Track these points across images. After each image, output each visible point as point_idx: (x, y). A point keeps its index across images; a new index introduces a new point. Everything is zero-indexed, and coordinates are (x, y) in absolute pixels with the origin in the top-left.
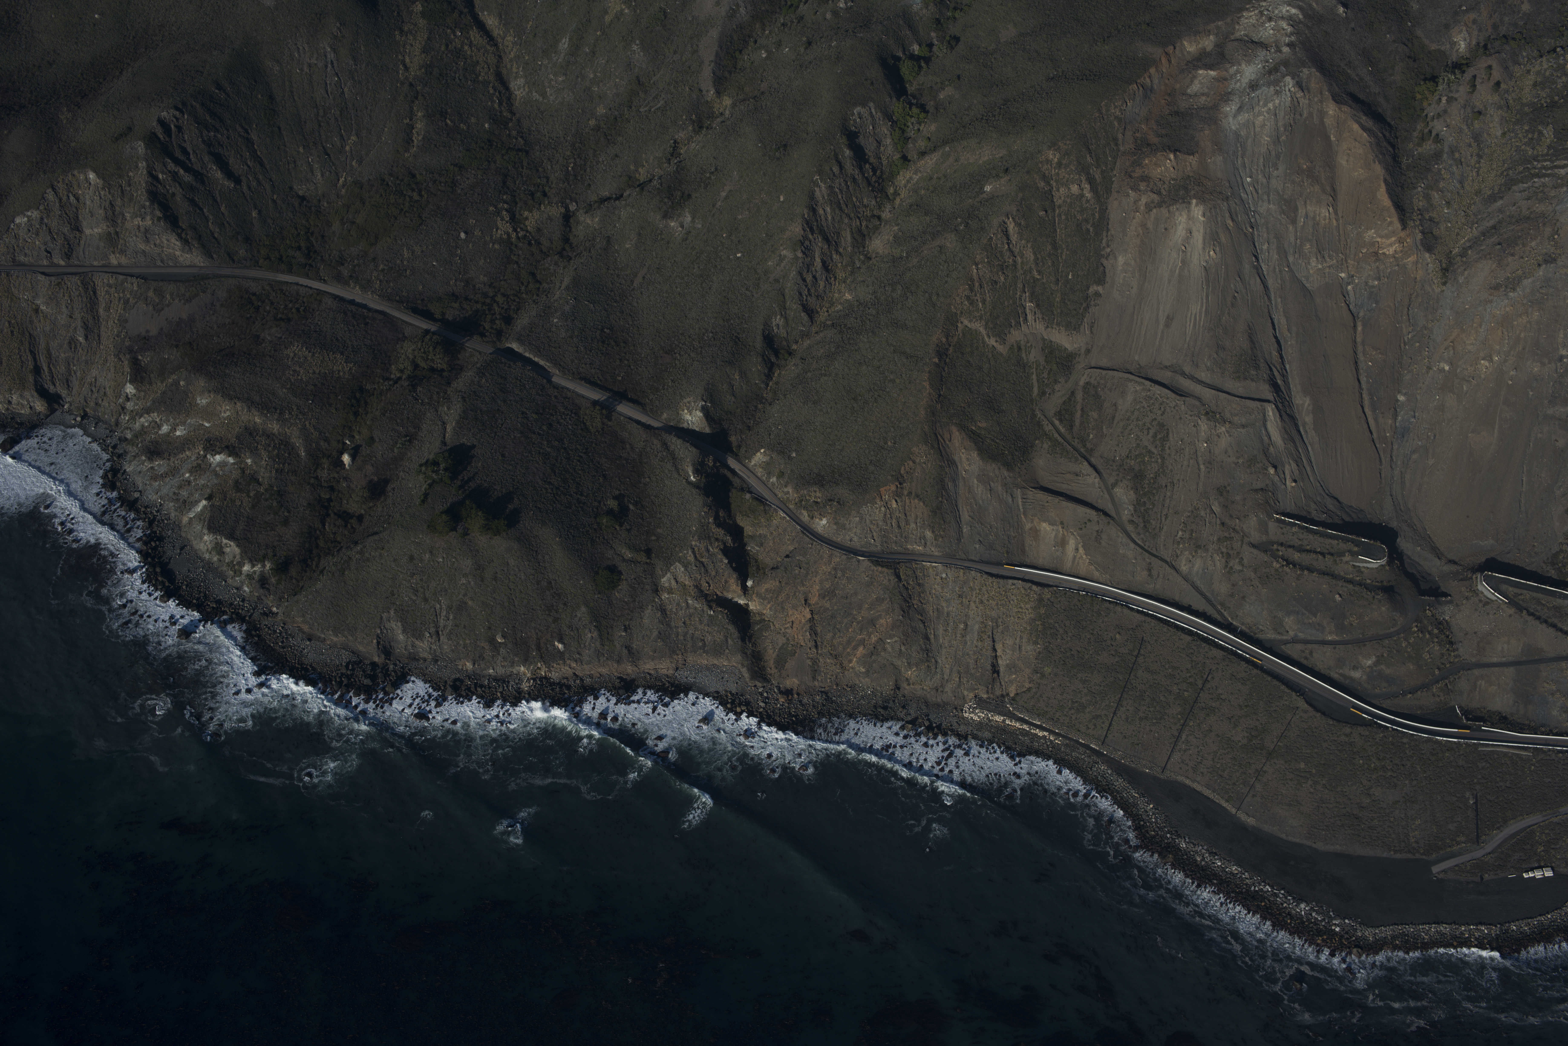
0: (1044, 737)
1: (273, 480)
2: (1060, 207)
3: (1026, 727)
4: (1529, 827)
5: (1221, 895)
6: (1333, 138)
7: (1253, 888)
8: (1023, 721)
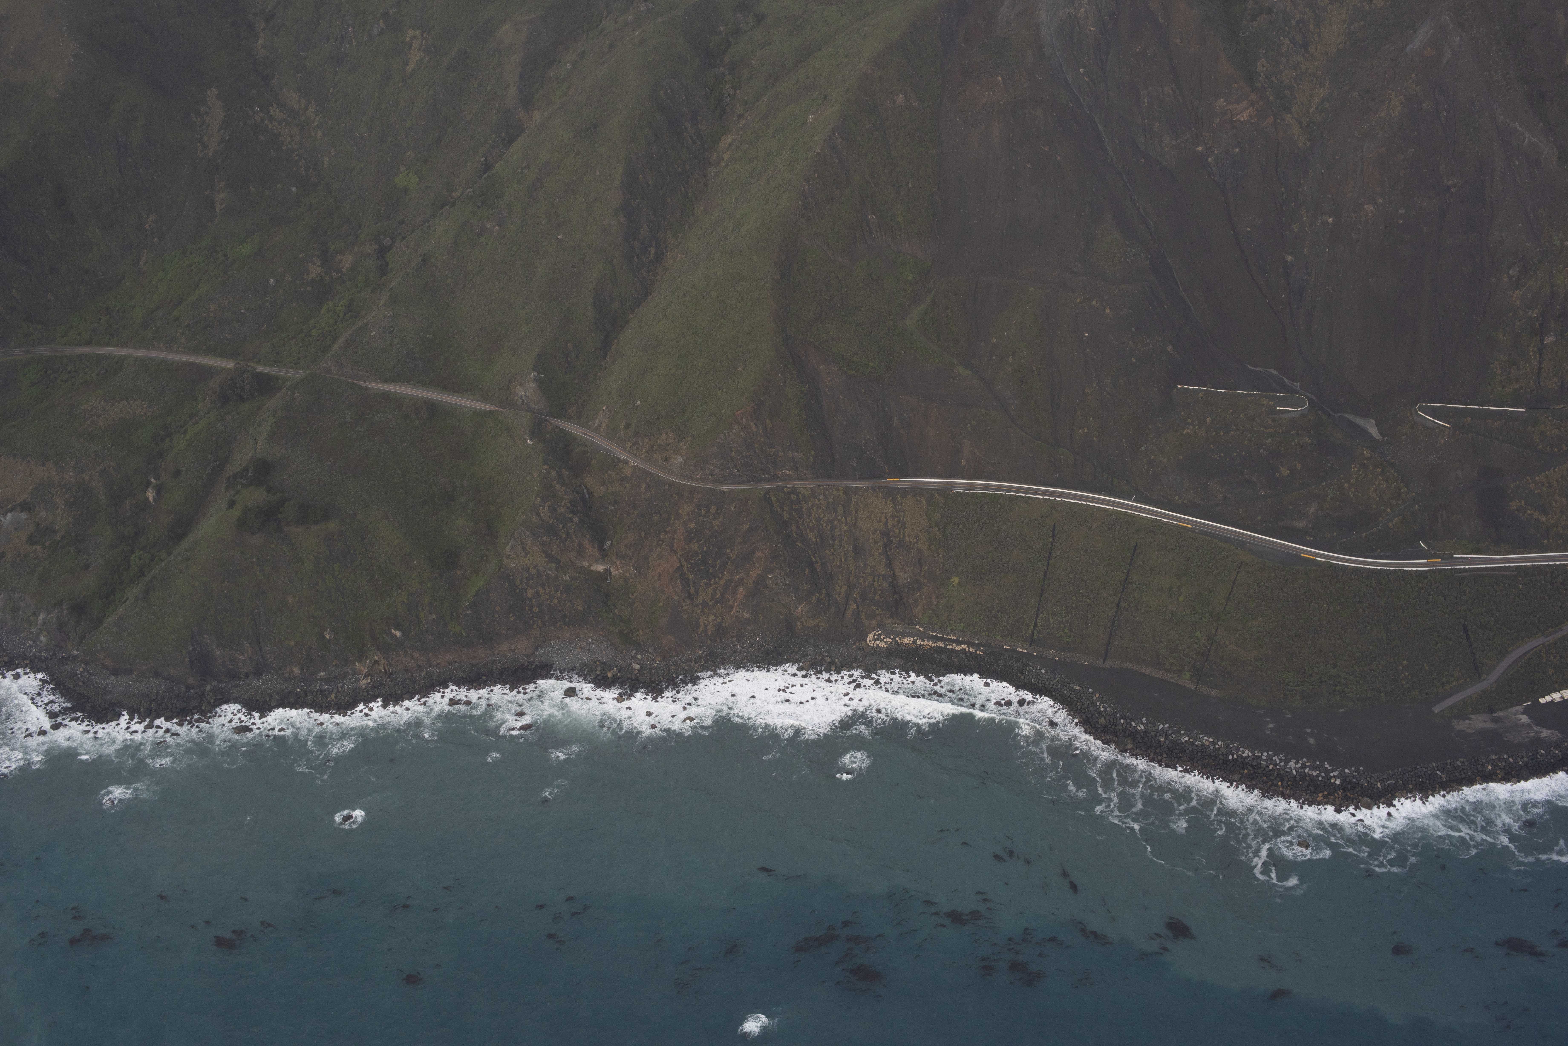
0: (963, 650)
2: (888, 119)
3: (940, 644)
5: (1196, 772)
7: (1230, 757)
8: (936, 639)
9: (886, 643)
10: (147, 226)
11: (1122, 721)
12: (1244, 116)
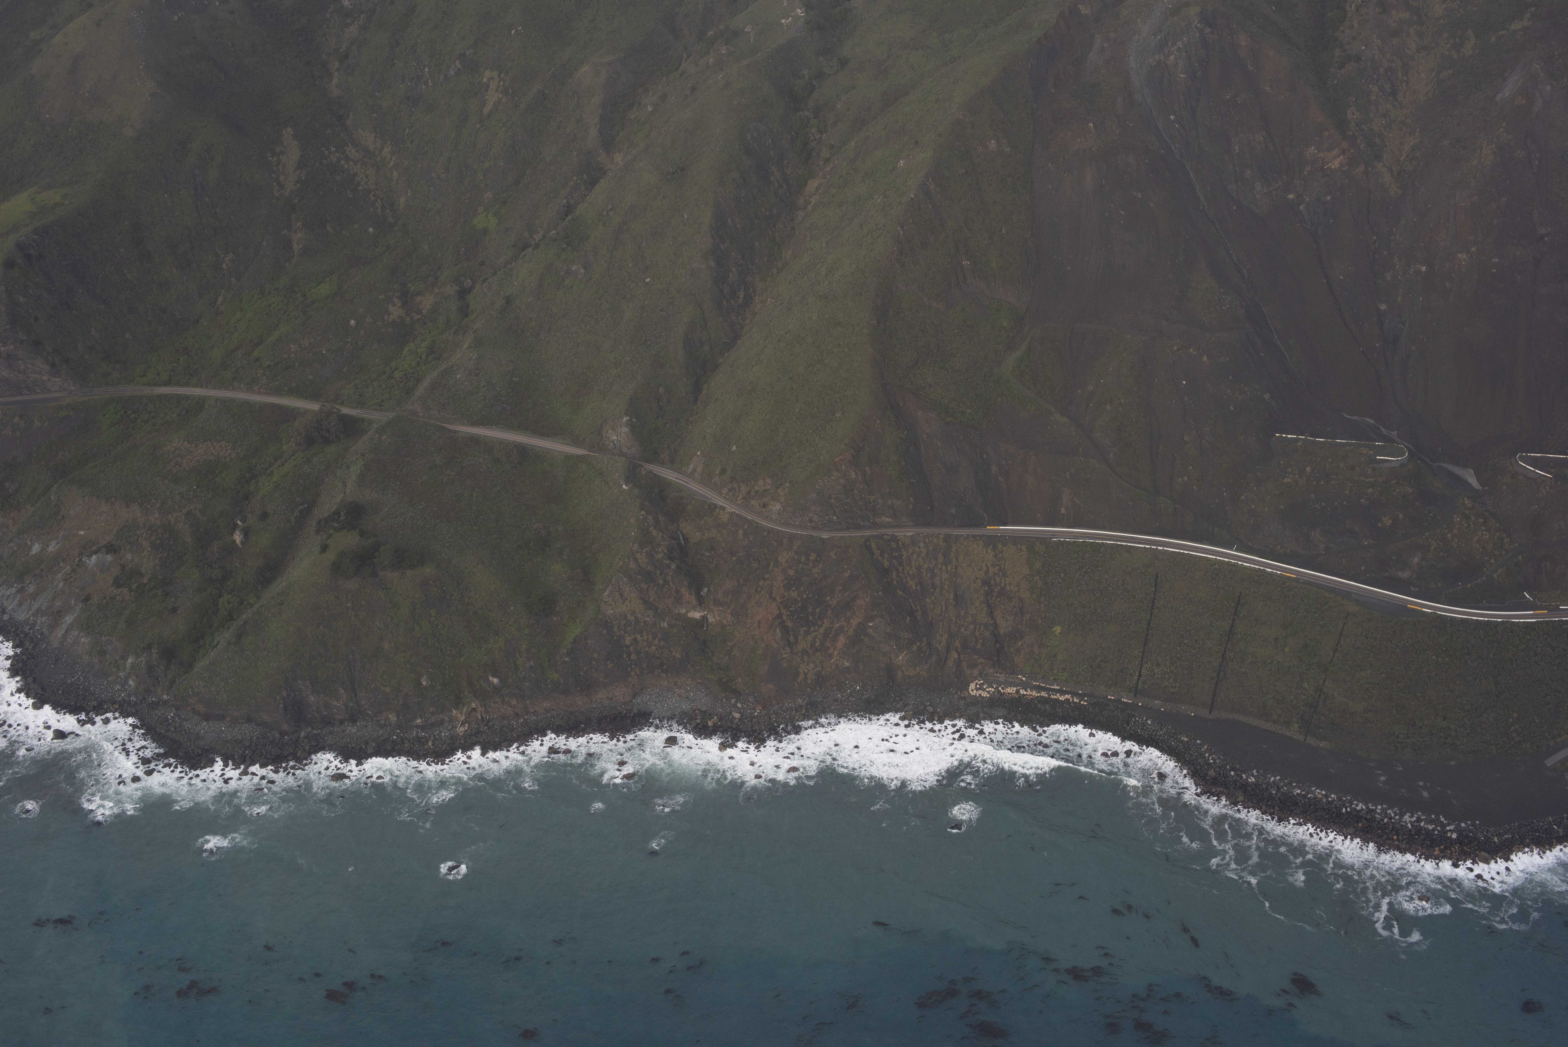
0: (1067, 700)
2: (980, 165)
3: (1044, 694)
7: (1344, 810)
8: (1039, 689)
9: (988, 692)
10: (224, 266)
11: (1232, 773)
12: (1335, 164)
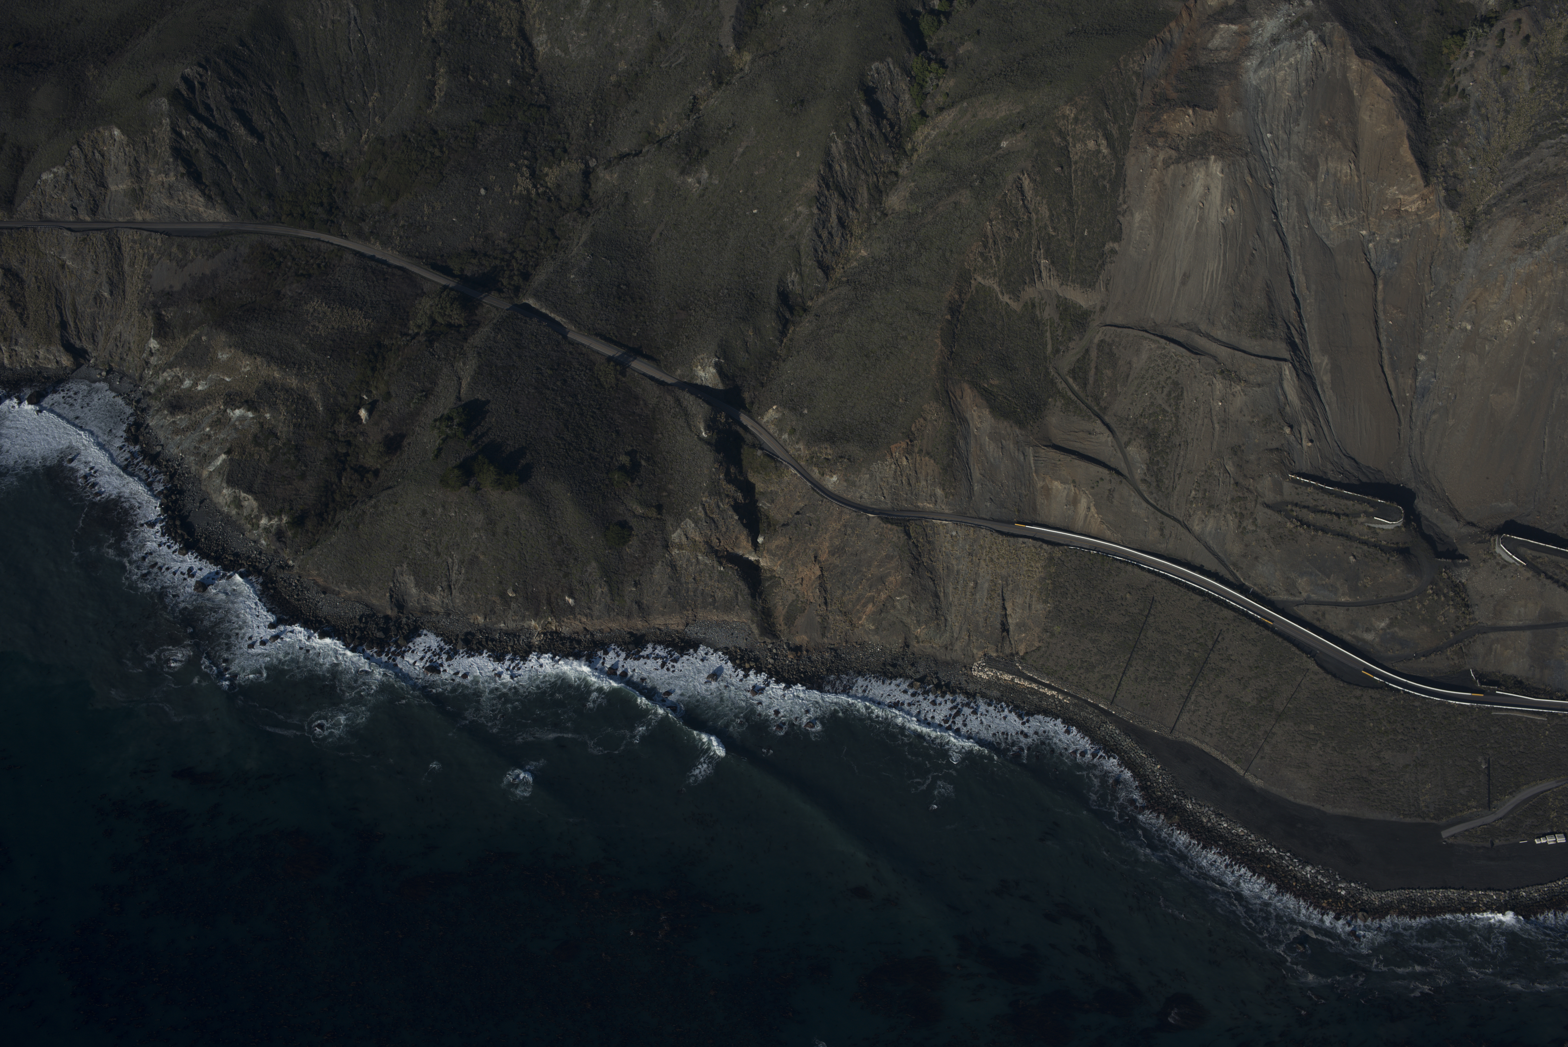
0: (1053, 696)
1: (291, 434)
2: (1076, 163)
3: (1034, 686)
4: (1542, 792)
5: (1227, 857)
6: (1356, 94)
7: (1258, 850)
8: (1031, 680)
9: (988, 675)
11: (1175, 796)
12: (1413, 208)
